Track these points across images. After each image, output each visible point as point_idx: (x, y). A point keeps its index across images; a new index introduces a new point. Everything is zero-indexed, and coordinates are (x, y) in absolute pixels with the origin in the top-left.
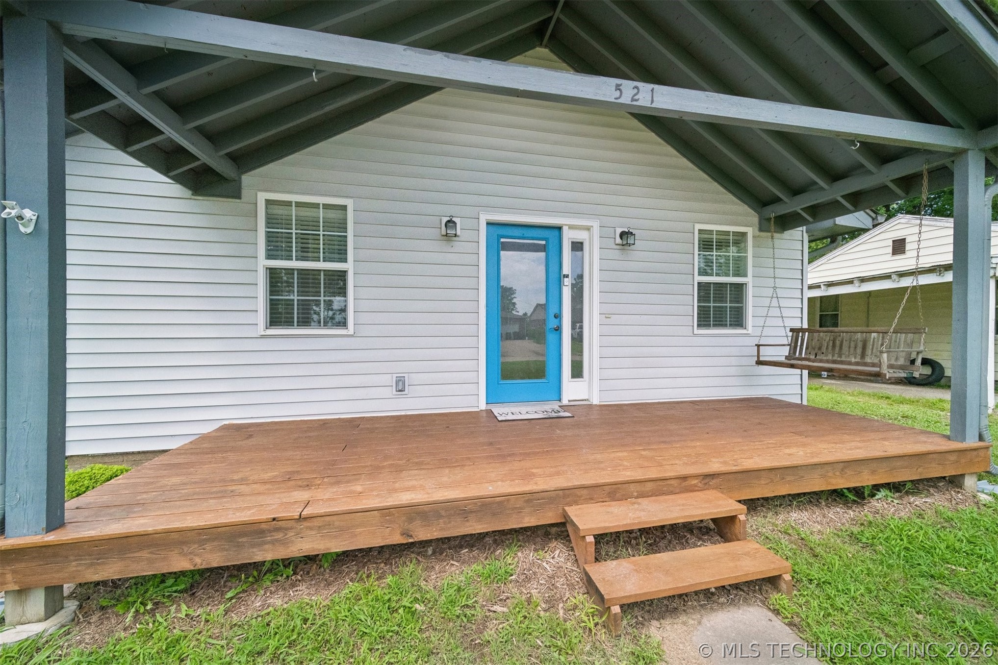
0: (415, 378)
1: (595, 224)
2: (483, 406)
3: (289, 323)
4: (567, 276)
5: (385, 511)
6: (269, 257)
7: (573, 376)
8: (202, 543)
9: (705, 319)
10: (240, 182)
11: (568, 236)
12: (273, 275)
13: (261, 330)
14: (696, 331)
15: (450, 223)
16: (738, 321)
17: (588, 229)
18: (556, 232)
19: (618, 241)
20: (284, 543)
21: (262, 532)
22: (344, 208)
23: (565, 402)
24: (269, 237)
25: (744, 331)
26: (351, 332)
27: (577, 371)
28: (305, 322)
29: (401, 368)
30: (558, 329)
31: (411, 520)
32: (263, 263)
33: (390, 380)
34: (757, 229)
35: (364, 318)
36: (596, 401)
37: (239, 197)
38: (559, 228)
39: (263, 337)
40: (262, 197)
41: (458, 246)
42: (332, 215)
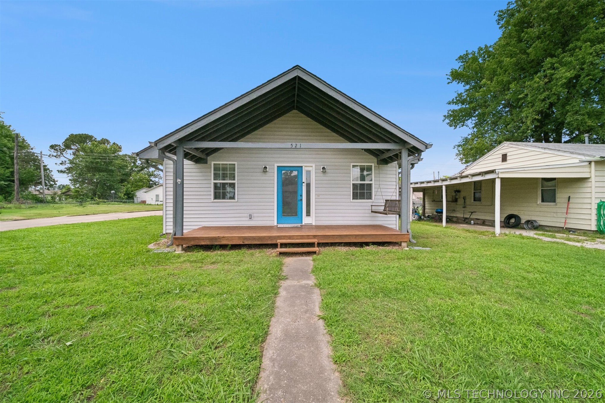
0: (255, 215)
1: (314, 165)
2: (276, 224)
3: (219, 198)
4: (304, 183)
5: (239, 237)
6: (214, 180)
7: (307, 215)
8: (206, 240)
9: (355, 196)
10: (207, 159)
11: (304, 169)
12: (215, 184)
13: (212, 200)
14: (351, 201)
15: (265, 168)
16: (370, 197)
17: (312, 166)
18: (301, 168)
19: (322, 170)
20: (220, 241)
21: (216, 239)
22: (234, 164)
23: (303, 224)
24: (215, 174)
25: (371, 201)
26: (236, 201)
27: (308, 214)
28: (224, 198)
29: (251, 212)
30: (301, 200)
31: (244, 240)
32: (213, 181)
33: (248, 215)
34: (376, 164)
35: (240, 197)
36: (314, 224)
37: (207, 163)
38: (302, 167)
39: (213, 202)
40: (213, 163)
41: (268, 174)
42: (232, 166)
